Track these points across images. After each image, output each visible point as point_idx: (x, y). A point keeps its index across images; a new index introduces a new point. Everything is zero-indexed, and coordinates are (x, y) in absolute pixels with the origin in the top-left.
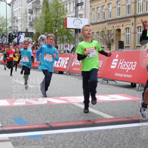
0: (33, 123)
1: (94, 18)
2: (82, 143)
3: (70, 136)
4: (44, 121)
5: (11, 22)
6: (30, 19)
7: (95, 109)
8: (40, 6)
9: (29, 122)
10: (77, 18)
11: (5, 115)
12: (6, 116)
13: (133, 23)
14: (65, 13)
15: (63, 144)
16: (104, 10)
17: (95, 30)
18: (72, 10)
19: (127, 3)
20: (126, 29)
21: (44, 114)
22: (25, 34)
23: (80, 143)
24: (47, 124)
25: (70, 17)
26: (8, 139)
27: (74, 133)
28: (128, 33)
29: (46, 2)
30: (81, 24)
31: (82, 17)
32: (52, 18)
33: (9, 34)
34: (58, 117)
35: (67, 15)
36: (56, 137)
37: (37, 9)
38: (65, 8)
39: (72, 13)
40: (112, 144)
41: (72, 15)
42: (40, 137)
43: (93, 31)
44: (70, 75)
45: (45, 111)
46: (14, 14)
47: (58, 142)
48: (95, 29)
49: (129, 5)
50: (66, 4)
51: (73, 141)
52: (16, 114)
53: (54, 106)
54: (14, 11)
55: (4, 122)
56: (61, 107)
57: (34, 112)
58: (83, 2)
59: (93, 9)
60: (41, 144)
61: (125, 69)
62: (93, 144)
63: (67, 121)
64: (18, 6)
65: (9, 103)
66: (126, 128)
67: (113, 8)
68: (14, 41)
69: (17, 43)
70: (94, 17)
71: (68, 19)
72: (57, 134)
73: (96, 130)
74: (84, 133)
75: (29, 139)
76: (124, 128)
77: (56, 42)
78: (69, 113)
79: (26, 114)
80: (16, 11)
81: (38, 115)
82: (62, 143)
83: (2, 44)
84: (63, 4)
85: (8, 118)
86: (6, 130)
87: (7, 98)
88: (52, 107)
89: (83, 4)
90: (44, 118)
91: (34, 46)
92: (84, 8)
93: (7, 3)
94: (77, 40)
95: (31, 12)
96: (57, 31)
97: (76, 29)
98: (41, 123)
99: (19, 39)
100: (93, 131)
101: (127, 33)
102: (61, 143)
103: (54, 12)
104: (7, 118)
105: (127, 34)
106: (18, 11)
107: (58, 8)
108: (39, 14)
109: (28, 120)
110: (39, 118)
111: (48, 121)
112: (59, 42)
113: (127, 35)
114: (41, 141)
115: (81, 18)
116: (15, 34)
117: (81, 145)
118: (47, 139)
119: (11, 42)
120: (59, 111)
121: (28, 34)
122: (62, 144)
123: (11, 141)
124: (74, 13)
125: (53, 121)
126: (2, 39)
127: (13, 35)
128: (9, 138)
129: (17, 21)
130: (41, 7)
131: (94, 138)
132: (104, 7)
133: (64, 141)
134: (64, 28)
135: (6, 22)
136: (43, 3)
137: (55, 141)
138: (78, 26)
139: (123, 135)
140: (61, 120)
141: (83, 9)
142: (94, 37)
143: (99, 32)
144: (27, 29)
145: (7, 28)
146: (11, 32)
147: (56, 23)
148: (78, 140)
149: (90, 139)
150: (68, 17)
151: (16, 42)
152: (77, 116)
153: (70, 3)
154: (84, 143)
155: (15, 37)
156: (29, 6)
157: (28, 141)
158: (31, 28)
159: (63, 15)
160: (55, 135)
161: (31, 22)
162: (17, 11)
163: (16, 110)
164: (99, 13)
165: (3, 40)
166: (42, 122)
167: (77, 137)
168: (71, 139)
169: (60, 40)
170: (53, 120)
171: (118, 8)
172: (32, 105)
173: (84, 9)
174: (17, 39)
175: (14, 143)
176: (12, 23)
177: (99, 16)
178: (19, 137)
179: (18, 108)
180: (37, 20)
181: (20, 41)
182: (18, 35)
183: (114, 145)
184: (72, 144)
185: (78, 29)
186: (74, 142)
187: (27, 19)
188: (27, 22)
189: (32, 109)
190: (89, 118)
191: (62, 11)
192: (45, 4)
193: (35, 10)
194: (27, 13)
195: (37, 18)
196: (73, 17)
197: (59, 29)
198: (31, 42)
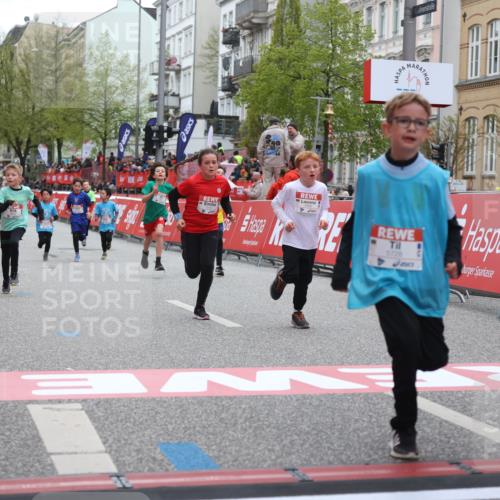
0: (235, 464)
1: (477, 63)
4: (278, 457)
5: (157, 77)
6: (226, 66)
8: (267, 18)
9: (222, 460)
10: (412, 63)
11: (131, 430)
12: (134, 436)
14: (363, 42)
17: (478, 109)
18: (391, 29)
21: (278, 429)
22: (208, 122)
24: (292, 470)
25: (381, 60)
30: (427, 83)
31: (428, 56)
32: (314, 61)
33: (148, 122)
34: (332, 444)
35: (370, 51)
37: (256, 29)
38: (365, 23)
39: (391, 44)
41: (390, 51)
43: (471, 113)
45: (281, 420)
46: (169, 46)
48: (480, 105)
50: (369, 9)
52: (170, 427)
53: (316, 403)
54: (168, 34)
55: (127, 459)
56: (346, 405)
57: (241, 421)
58: (435, 2)
59: (471, 28)
63: (367, 459)
64: (184, 16)
65: (146, 386)
68: (165, 148)
69: (175, 158)
70: (477, 58)
71: (375, 64)
77: (324, 156)
78: (377, 430)
79: (211, 430)
80: (173, 36)
81: (256, 435)
83: (119, 159)
84: (357, 9)
85: (142, 442)
86: (136, 487)
87: (138, 368)
88: (310, 404)
89: (435, 10)
90: (277, 448)
91: (238, 169)
92: (439, 23)
93: (141, 7)
95: (232, 39)
96: (330, 112)
98: (265, 466)
99: (185, 140)
103: (320, 40)
104: (136, 442)
106: (183, 35)
107: (337, 22)
108: (264, 47)
109: (216, 453)
110: (259, 444)
111: (293, 457)
112: (336, 153)
115: (427, 60)
116: (170, 123)
119: (154, 152)
120: (338, 419)
121: (220, 124)
124: (400, 43)
125: (312, 460)
126: (120, 141)
127: (161, 127)
129: (178, 72)
130: (270, 21)
134: (355, 99)
135: (136, 79)
136: (278, 6)
140: (344, 457)
141: (433, 29)
143: (493, 116)
144: (214, 106)
145: (138, 100)
146: (154, 115)
147: (328, 81)
150: (376, 57)
151: (174, 153)
153: (383, 4)
155: (171, 133)
158: (232, 101)
159: (354, 50)
161: (230, 78)
162: (177, 37)
163: (171, 414)
164: (496, 42)
166: (269, 462)
169: (341, 146)
170: (312, 455)
172: (231, 394)
173: (437, 27)
174: (176, 142)
176: (158, 80)
177: (496, 54)
179: (181, 407)
180: (253, 71)
181: (188, 151)
182: (183, 127)
187: (218, 68)
188: (216, 76)
189: (232, 411)
190: (454, 452)
191: (351, 35)
192: (287, 9)
193: (246, 32)
194: (216, 42)
195: (252, 61)
196: (394, 58)
197: (340, 103)
198: (230, 155)
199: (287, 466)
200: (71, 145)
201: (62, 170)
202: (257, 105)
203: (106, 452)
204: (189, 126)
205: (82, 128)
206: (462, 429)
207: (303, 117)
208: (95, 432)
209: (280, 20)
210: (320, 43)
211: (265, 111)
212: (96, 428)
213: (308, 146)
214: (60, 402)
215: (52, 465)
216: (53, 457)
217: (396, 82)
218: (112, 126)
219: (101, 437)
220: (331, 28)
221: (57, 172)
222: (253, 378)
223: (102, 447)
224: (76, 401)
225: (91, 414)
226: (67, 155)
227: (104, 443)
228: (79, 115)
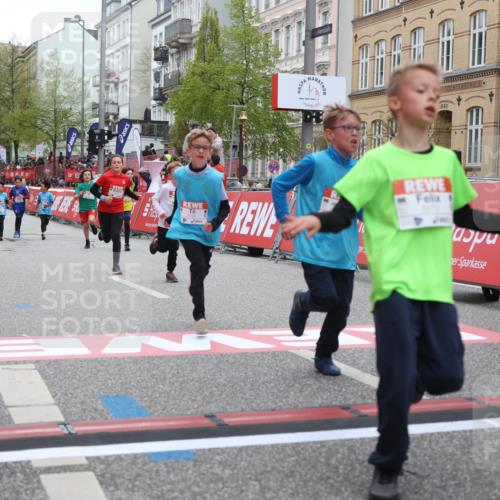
0: (164, 412)
1: (366, 77)
2: (321, 479)
3: (282, 456)
4: (199, 406)
5: (98, 88)
6: (157, 78)
7: (366, 372)
8: (192, 39)
9: (153, 408)
10: (312, 76)
11: (76, 386)
12: (79, 391)
13: (494, 91)
14: (272, 59)
15: (260, 481)
16: (400, 51)
17: (367, 114)
18: (295, 49)
19: (475, 28)
20: (470, 110)
21: (200, 383)
22: (143, 127)
23: (314, 478)
24: (211, 416)
25: (287, 74)
26: (85, 462)
27: (295, 446)
28: (477, 123)
29: (211, 25)
30: (325, 94)
31: (326, 71)
32: (231, 75)
33: (91, 127)
34: (245, 394)
35: (277, 66)
36: (239, 458)
37: (183, 48)
38: (273, 43)
39: (295, 61)
40: (421, 484)
41: (294, 66)
42: (188, 459)
44: (285, 258)
45: (202, 375)
46: (108, 62)
47: (244, 474)
48: (369, 111)
49: (481, 34)
50: (277, 31)
51: (292, 472)
52: (110, 382)
53: (232, 360)
54: (108, 52)
55: (73, 410)
56: (256, 361)
57: (170, 376)
58: (331, 25)
59: (361, 47)
60: (190, 479)
61: (466, 240)
62: (359, 483)
63: (273, 406)
64: (122, 37)
65: (89, 348)
66: (465, 431)
67: (428, 43)
68: (105, 148)
70: (366, 72)
71: (281, 77)
72: (241, 449)
73: (369, 438)
74: (330, 449)
75: (152, 464)
76: (459, 432)
77: (240, 155)
78: (282, 382)
79: (144, 384)
80: (112, 54)
81: (182, 389)
82: (259, 477)
83: (67, 158)
84: (266, 31)
85: (85, 395)
86: (80, 433)
88: (227, 361)
89: (331, 32)
90: (199, 398)
92: (335, 43)
93: (84, 29)
94: (308, 146)
95: (162, 56)
96: (244, 117)
97: (306, 113)
98: (189, 413)
99: (122, 142)
100: (357, 440)
101: (471, 124)
102: (253, 478)
103: (235, 57)
104: (81, 395)
105: (474, 127)
106: (120, 53)
107: (250, 42)
108: (189, 63)
109: (148, 404)
110: (184, 396)
111: (213, 406)
112: (250, 152)
113: (471, 131)
114: (190, 472)
115: (325, 74)
116: (110, 127)
117: (318, 486)
118: (208, 466)
119: (97, 152)
120: (250, 374)
121: (150, 128)
122: (256, 483)
123: (93, 470)
124: (302, 59)
125: (228, 408)
126: (68, 143)
127: (103, 131)
128: (88, 458)
129: (116, 85)
130: (194, 41)
131: (360, 464)
132: (400, 40)
133: (264, 472)
134: (266, 106)
135: (81, 89)
137: (235, 471)
138: (314, 102)
139: (454, 454)
140: (254, 405)
141: (330, 48)
142: (365, 137)
143: (380, 121)
144: (147, 113)
145: (83, 109)
146: (97, 120)
147: (243, 91)
148: (309, 470)
149: (349, 468)
150: (283, 72)
152: (307, 393)
153: (288, 27)
154: (329, 478)
155: (111, 136)
156: (156, 37)
157: (147, 471)
158: (162, 109)
159: (264, 66)
160: (236, 452)
161: (160, 89)
162: (116, 55)
163: (111, 371)
164: (382, 59)
165: (72, 147)
166: (192, 410)
167: (305, 459)
168: (286, 465)
169: (254, 146)
170: (228, 404)
171: (443, 43)
172: (161, 354)
173: (333, 47)
174: (115, 143)
175: (103, 476)
176: (100, 91)
177: (382, 69)
178: (119, 458)
179: (119, 365)
180: (179, 84)
181: (125, 150)
182: (120, 131)
183: (427, 487)
184: (289, 482)
185: (314, 111)
186: (298, 477)
187: (150, 80)
188: (149, 87)
189: (162, 368)
190: (345, 399)
191: (262, 53)
192: (208, 32)
193: (174, 50)
194: (149, 58)
195: (179, 75)
196: (298, 72)
197: (253, 110)
198: (161, 154)
199: (207, 413)
200: (26, 146)
201: (18, 167)
202: (183, 112)
203: (55, 404)
204: (126, 129)
205: (36, 132)
206: (352, 379)
207: (222, 121)
208: (45, 387)
209: (203, 41)
210: (237, 60)
211: (190, 118)
212: (47, 384)
213: (226, 146)
214: (16, 363)
215: (9, 416)
216: (10, 410)
217: (299, 92)
218: (61, 130)
219: (51, 392)
220: (245, 46)
221: (15, 170)
222: (179, 341)
223: (52, 401)
224: (30, 362)
225: (42, 373)
226: (23, 155)
227: (54, 397)
228: (33, 121)
